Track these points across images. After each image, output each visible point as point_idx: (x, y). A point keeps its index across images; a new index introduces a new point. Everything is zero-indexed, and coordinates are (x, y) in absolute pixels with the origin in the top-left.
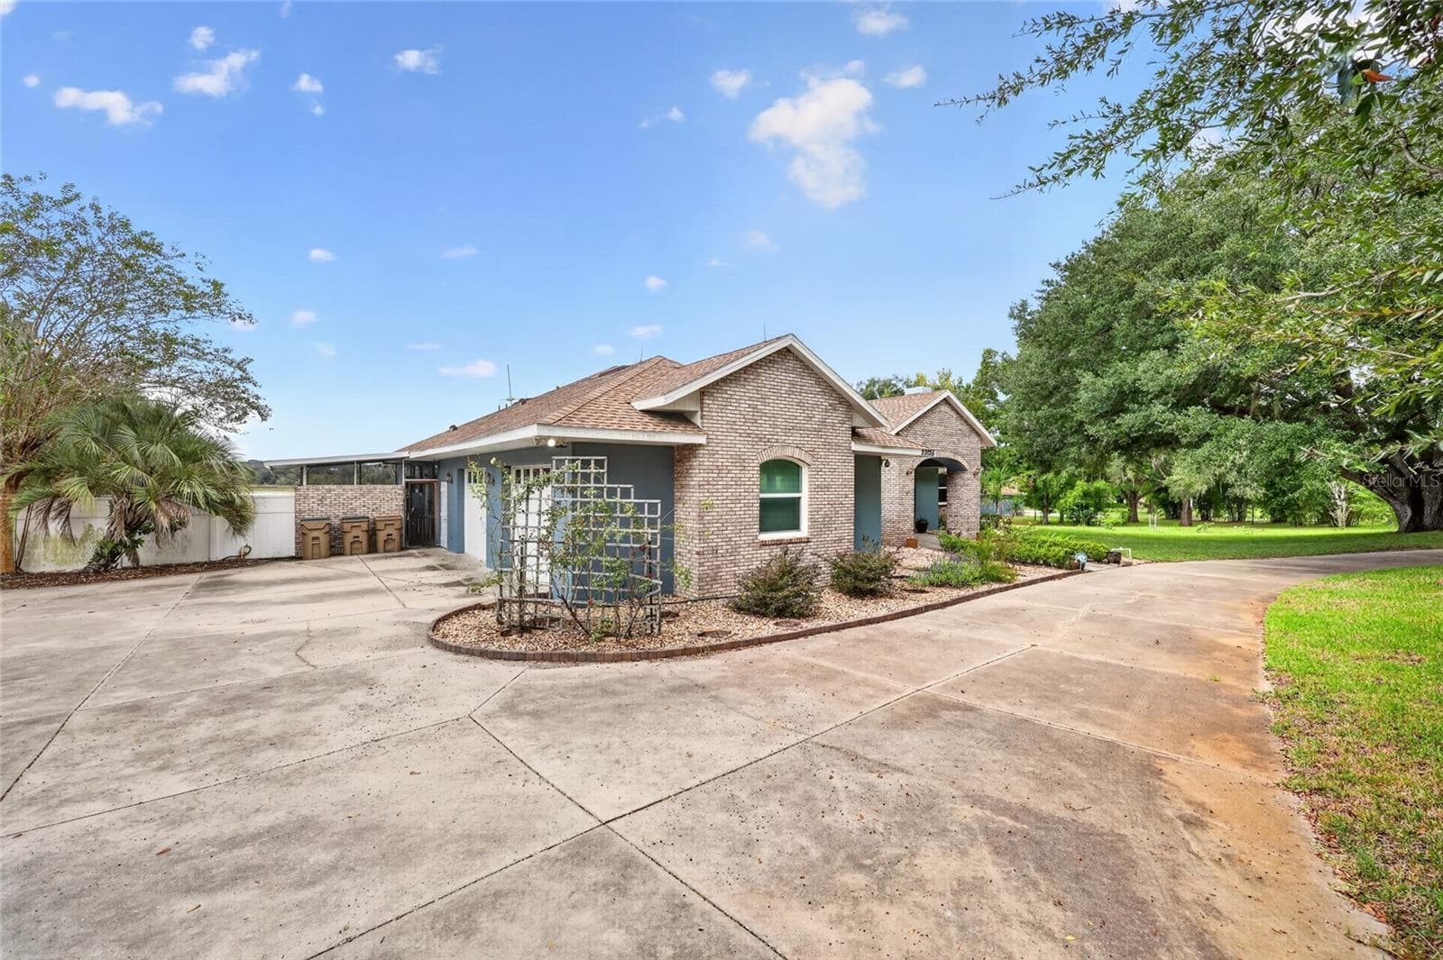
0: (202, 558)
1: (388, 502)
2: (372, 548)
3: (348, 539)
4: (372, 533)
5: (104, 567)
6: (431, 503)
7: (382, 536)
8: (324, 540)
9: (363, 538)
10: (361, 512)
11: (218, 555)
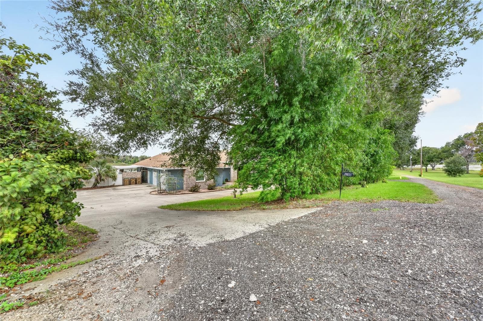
0: (107, 185)
1: (139, 175)
2: (136, 183)
3: (132, 182)
4: (136, 181)
5: (95, 187)
6: (146, 175)
7: (138, 181)
8: (128, 182)
9: (134, 181)
10: (134, 177)
11: (110, 185)
